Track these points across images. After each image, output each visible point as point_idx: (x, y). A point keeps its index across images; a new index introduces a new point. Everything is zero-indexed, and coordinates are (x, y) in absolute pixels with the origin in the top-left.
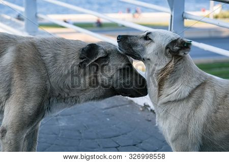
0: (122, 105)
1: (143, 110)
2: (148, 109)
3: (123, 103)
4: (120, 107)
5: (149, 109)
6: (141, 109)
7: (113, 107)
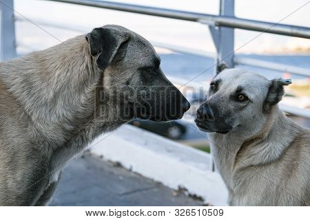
0: (147, 189)
1: (178, 196)
2: (184, 194)
3: (148, 186)
4: (144, 192)
5: (186, 193)
6: (175, 194)
7: (135, 191)
